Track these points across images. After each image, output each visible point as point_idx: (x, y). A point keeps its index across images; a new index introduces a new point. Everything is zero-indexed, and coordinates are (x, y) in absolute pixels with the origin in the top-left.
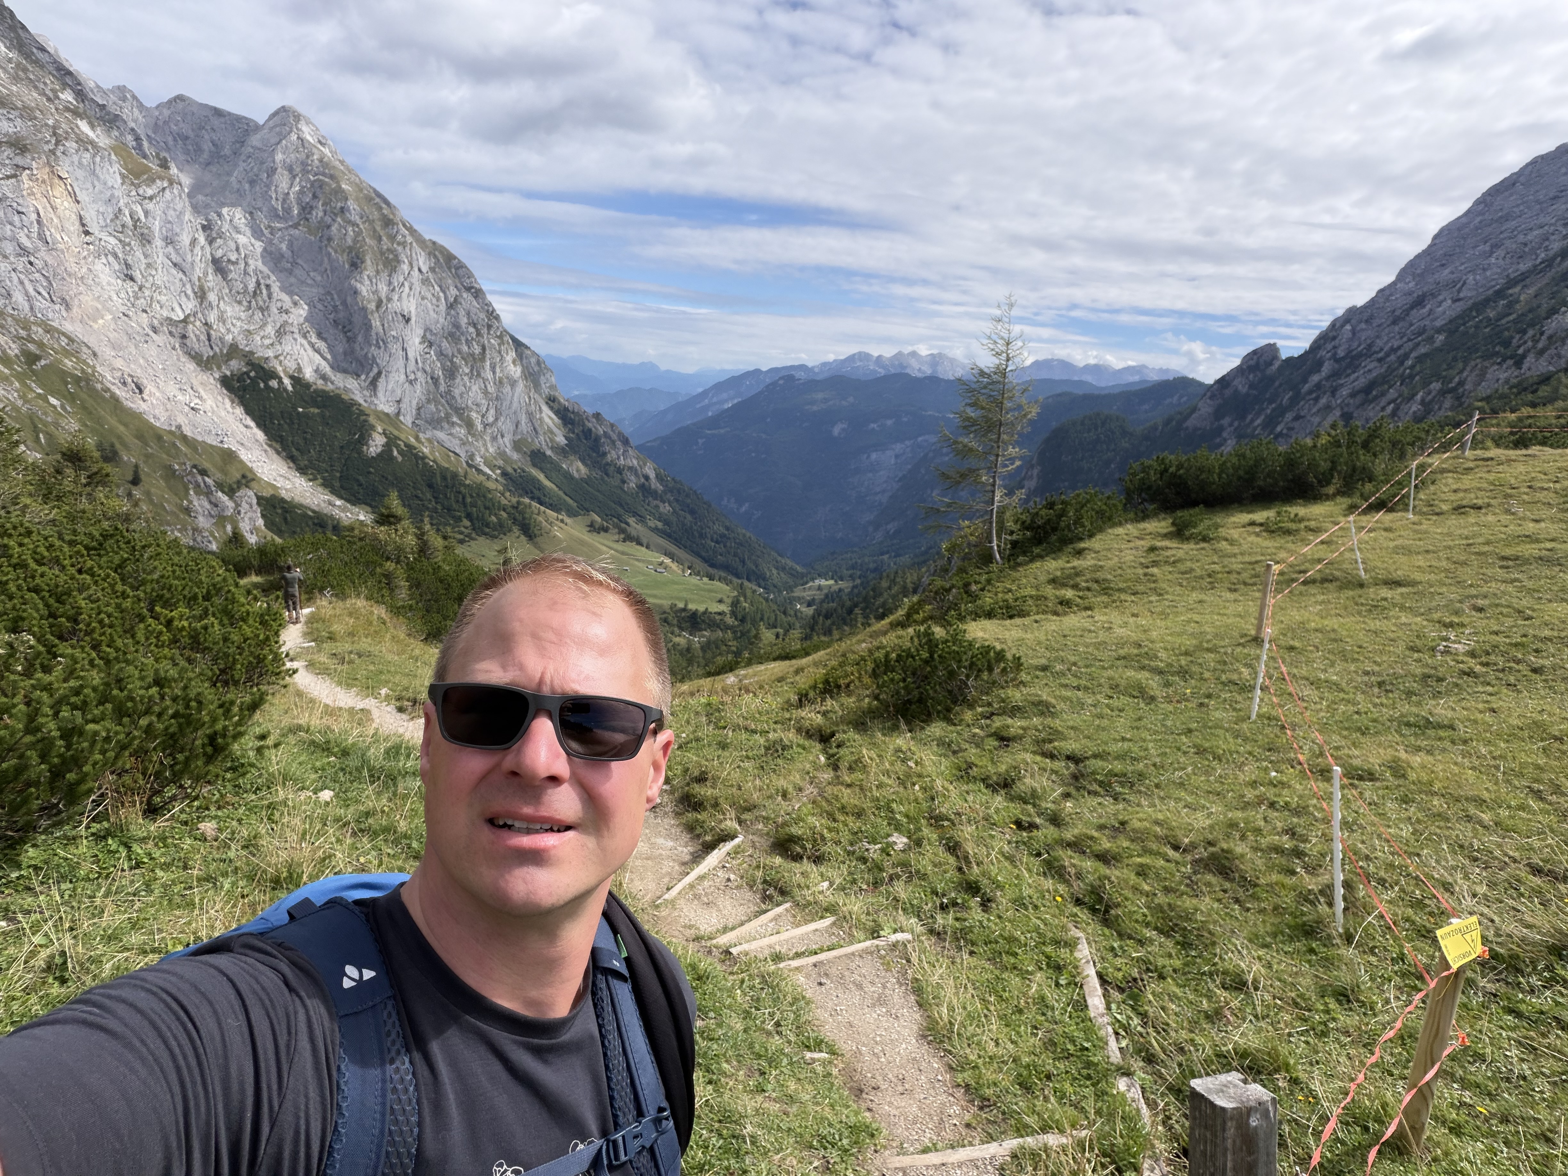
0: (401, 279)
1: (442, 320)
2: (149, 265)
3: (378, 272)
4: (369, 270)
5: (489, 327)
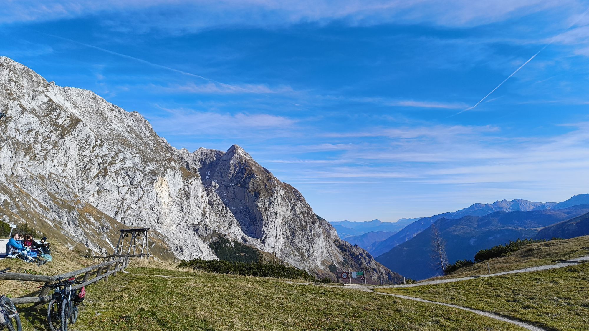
0: (274, 199)
1: (289, 213)
2: (188, 206)
3: (265, 198)
4: (262, 197)
5: (308, 213)
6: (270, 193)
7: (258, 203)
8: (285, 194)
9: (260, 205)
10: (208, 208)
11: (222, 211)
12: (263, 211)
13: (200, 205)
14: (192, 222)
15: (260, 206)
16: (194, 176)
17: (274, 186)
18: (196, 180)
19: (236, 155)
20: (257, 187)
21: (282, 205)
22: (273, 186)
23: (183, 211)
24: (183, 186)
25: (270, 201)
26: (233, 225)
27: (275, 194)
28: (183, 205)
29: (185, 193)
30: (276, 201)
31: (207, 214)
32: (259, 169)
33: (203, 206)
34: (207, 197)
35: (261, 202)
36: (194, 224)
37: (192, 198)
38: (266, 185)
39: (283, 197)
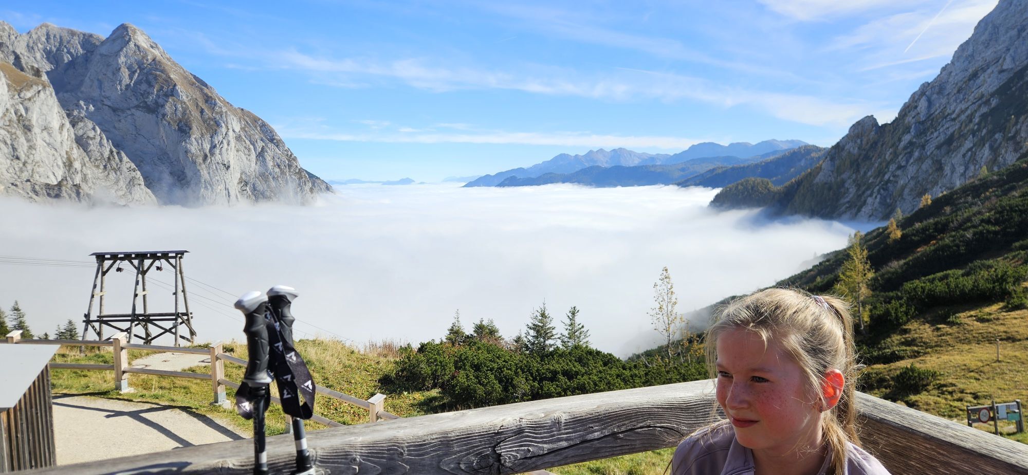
0: (220, 138)
1: (253, 165)
2: (30, 147)
3: (202, 135)
4: (195, 134)
5: (290, 166)
6: (213, 126)
7: (188, 146)
8: (243, 129)
9: (194, 148)
10: (76, 153)
11: (109, 158)
12: (200, 160)
13: (58, 145)
14: (44, 180)
15: (193, 151)
16: (37, 84)
17: (221, 114)
18: (42, 93)
19: (132, 45)
20: (184, 113)
21: (238, 151)
22: (217, 113)
23: (18, 158)
24: (13, 105)
25: (212, 142)
26: (137, 187)
27: (224, 130)
28: (16, 146)
29: (19, 121)
30: (225, 142)
31: (77, 165)
32: (186, 78)
33: (66, 147)
34: (72, 130)
35: (195, 143)
36: (48, 185)
37: (36, 130)
38: (202, 112)
39: (240, 136)
